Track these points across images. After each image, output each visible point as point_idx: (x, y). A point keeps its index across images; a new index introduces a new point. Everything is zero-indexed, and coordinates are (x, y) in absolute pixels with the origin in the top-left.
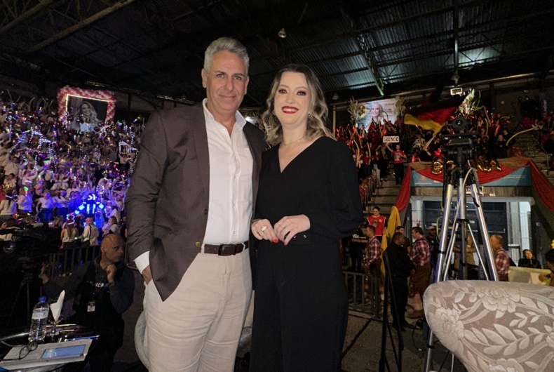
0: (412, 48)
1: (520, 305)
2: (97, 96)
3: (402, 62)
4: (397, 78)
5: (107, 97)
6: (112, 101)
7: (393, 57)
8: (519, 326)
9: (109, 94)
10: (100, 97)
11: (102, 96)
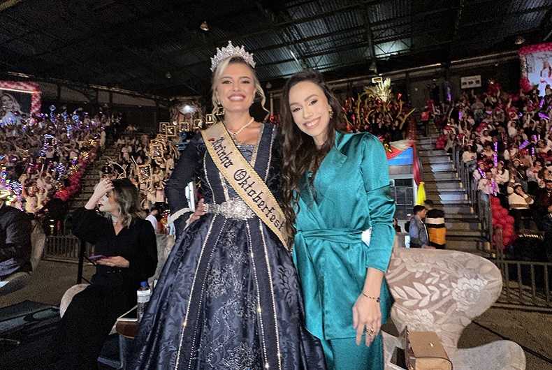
0: (334, 41)
1: (434, 266)
2: (19, 88)
3: (327, 53)
4: (325, 68)
5: (31, 88)
6: (36, 92)
7: (317, 49)
8: (433, 283)
9: (32, 85)
10: (22, 88)
11: (25, 87)
